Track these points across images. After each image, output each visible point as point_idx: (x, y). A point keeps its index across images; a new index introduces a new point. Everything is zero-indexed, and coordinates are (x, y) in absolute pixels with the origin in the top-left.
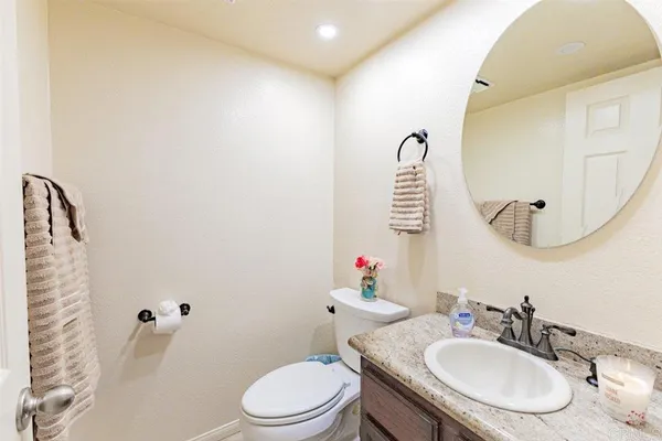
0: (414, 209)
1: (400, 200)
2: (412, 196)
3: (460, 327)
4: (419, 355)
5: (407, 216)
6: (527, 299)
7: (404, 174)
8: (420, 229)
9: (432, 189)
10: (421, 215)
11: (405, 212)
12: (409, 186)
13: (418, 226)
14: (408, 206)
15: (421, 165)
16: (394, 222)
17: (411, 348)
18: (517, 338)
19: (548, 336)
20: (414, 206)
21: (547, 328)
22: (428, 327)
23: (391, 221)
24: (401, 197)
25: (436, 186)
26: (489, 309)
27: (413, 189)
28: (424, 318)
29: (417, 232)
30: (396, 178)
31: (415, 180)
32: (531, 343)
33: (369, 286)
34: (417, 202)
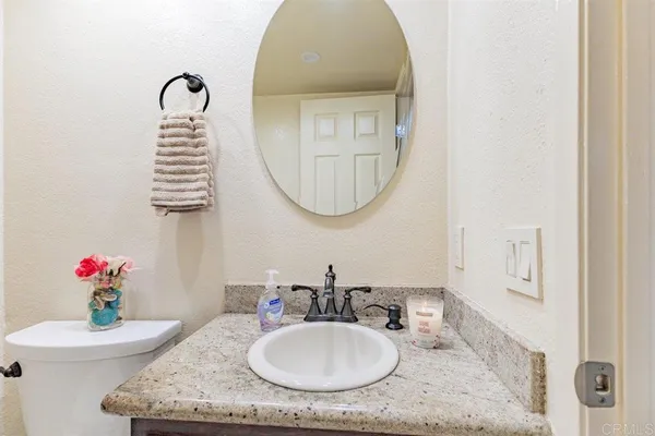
0: (193, 177)
1: (168, 163)
2: (190, 159)
3: (271, 317)
4: (244, 370)
5: (182, 186)
6: (331, 267)
7: (173, 126)
8: (204, 202)
9: (214, 153)
10: (205, 184)
11: (179, 181)
12: (184, 144)
13: (202, 198)
14: (183, 173)
15: (201, 118)
16: (158, 194)
17: (227, 366)
18: (323, 311)
19: (349, 299)
20: (194, 172)
21: (348, 292)
22: (228, 333)
23: (152, 194)
24: (170, 159)
25: (218, 149)
26: (295, 288)
27: (191, 149)
28: (215, 323)
29: (198, 208)
30: (160, 131)
31: (194, 137)
32: (336, 312)
33: (108, 304)
34: (197, 167)
